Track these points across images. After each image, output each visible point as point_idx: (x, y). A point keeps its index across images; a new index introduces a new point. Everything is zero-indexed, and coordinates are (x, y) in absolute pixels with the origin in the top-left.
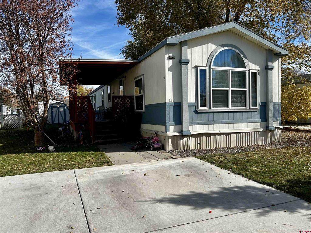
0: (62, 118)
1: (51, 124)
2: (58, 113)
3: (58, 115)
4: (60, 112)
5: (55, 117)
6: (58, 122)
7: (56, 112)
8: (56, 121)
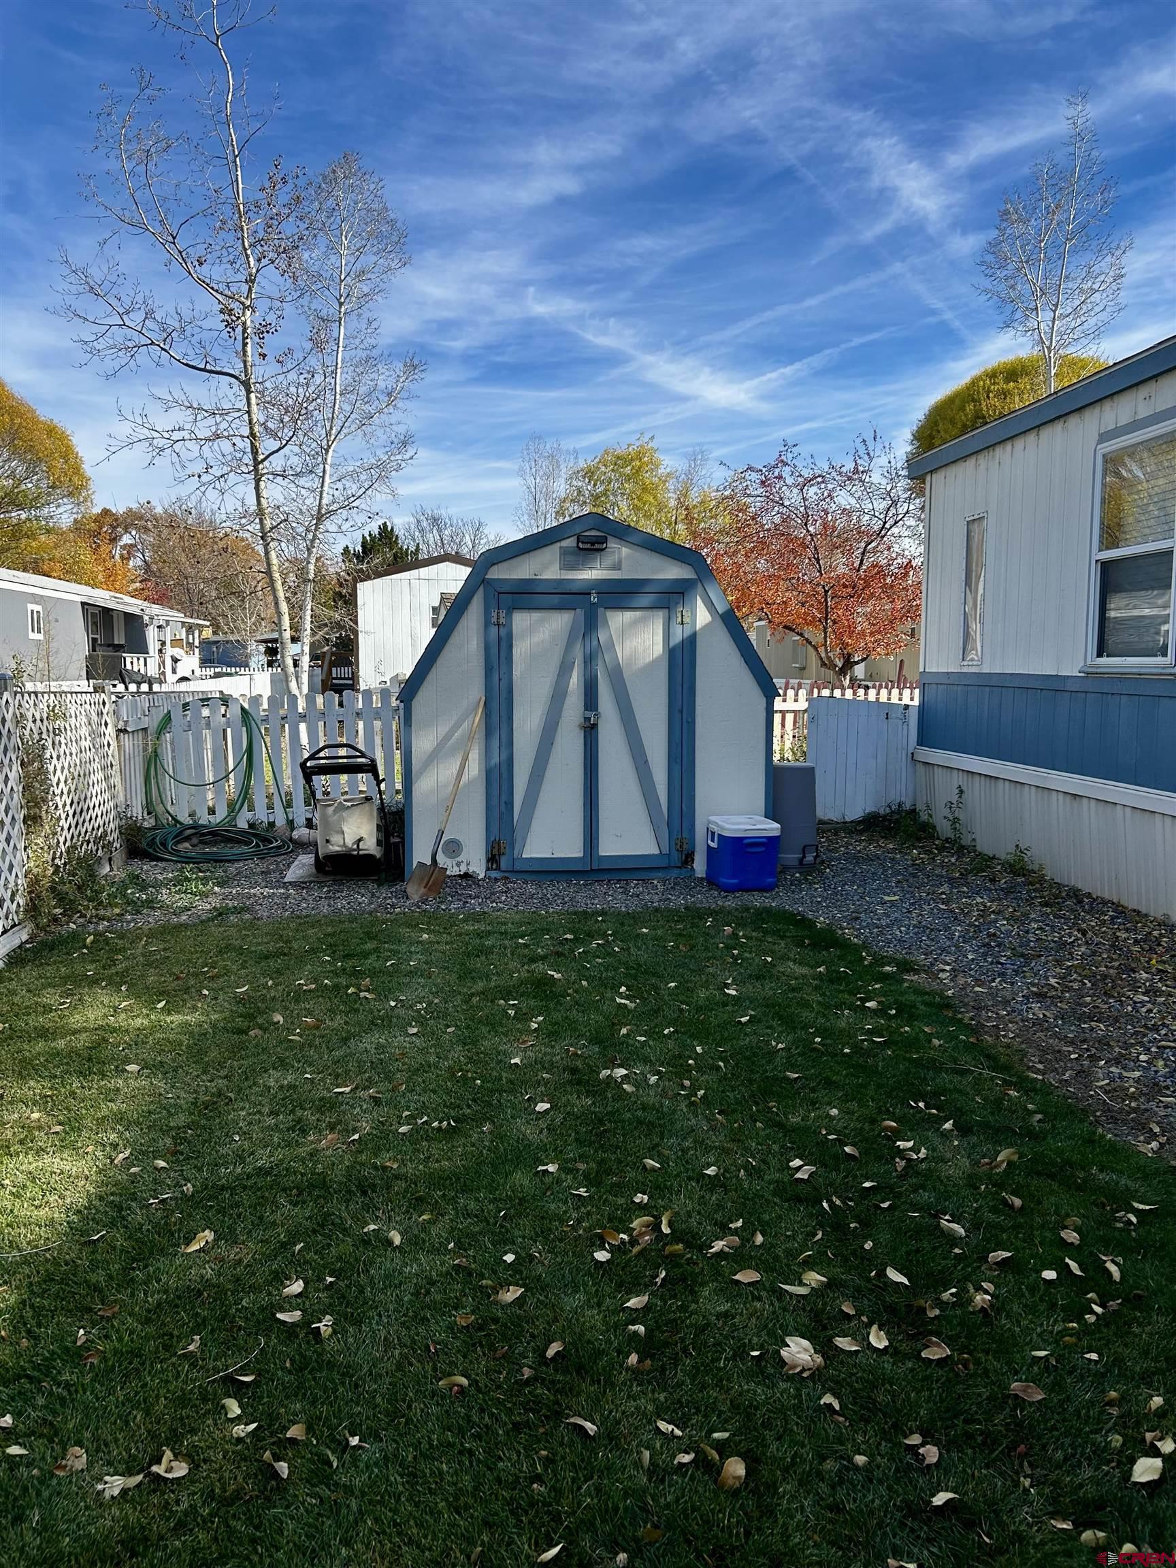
1: (478, 868)
3: (590, 730)
4: (617, 676)
7: (563, 678)
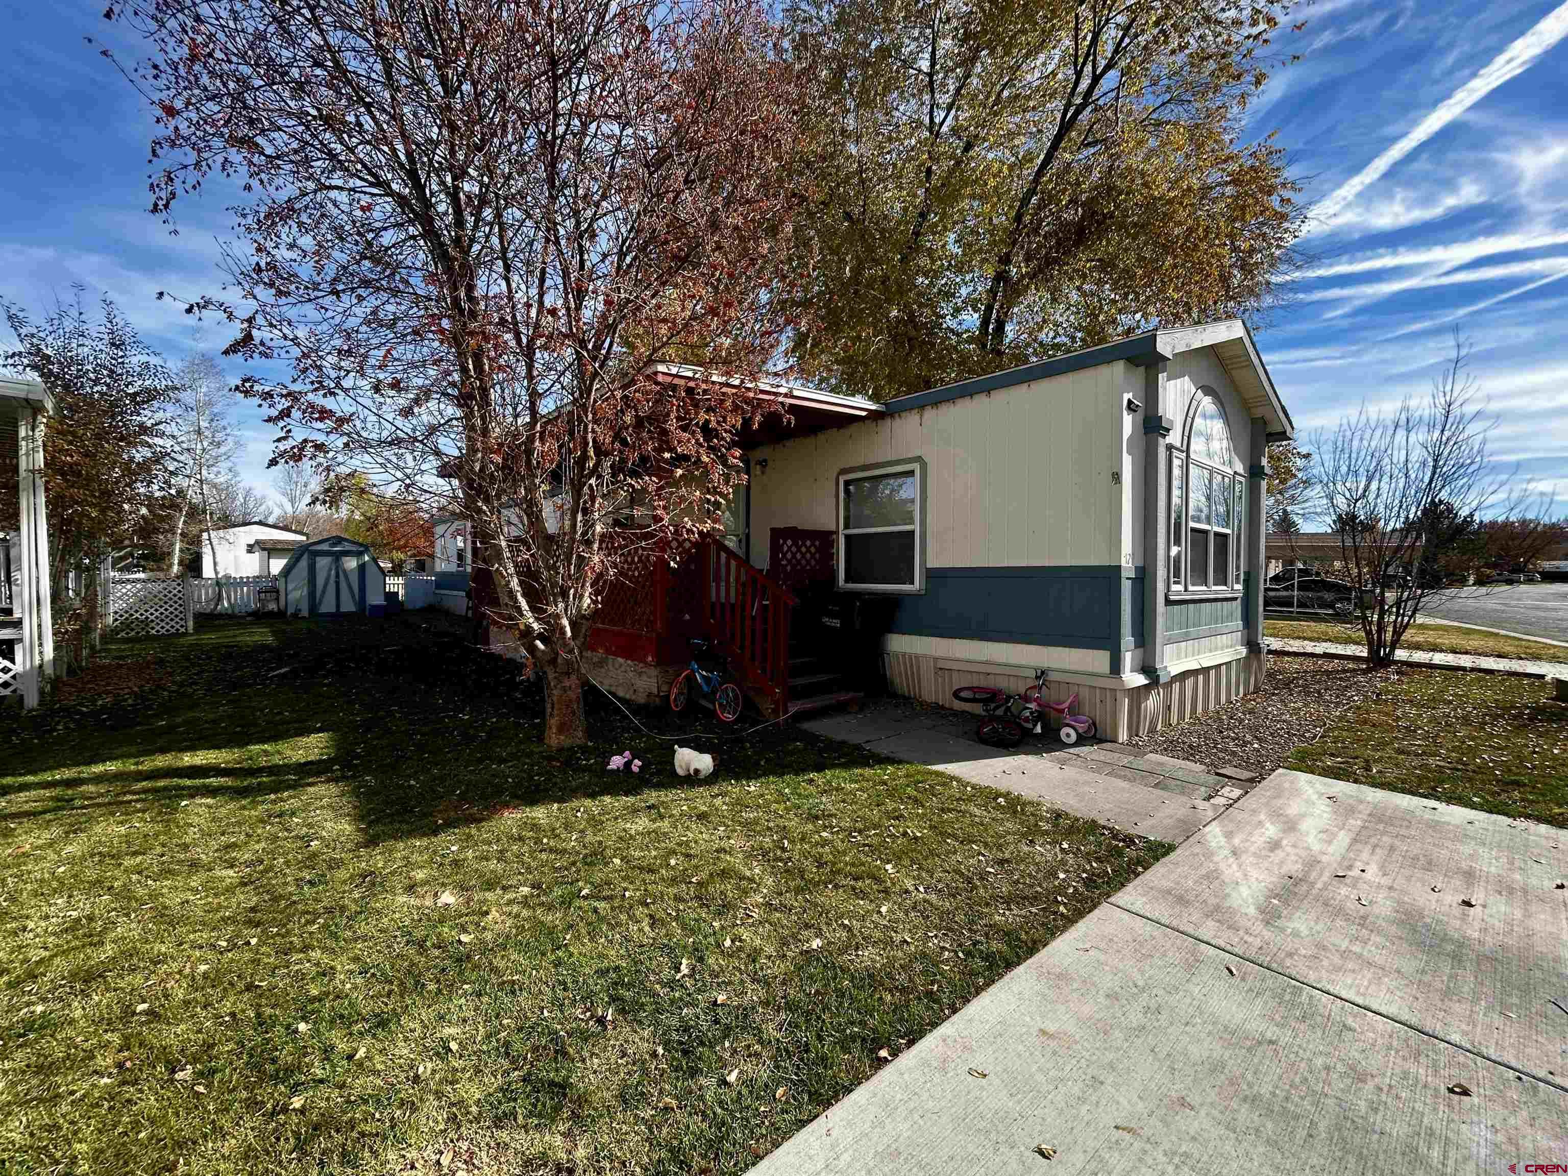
0: (353, 596)
1: (306, 615)
2: (337, 576)
3: (337, 583)
4: (344, 571)
5: (324, 592)
6: (333, 610)
7: (329, 576)
8: (328, 606)
